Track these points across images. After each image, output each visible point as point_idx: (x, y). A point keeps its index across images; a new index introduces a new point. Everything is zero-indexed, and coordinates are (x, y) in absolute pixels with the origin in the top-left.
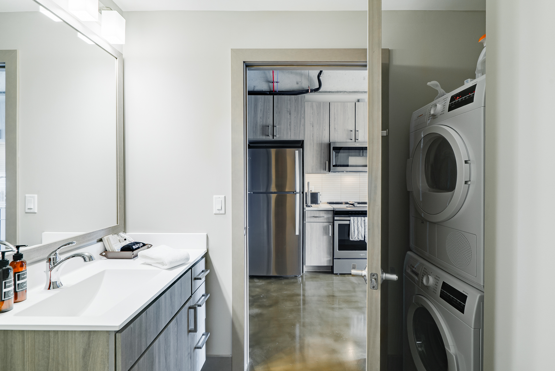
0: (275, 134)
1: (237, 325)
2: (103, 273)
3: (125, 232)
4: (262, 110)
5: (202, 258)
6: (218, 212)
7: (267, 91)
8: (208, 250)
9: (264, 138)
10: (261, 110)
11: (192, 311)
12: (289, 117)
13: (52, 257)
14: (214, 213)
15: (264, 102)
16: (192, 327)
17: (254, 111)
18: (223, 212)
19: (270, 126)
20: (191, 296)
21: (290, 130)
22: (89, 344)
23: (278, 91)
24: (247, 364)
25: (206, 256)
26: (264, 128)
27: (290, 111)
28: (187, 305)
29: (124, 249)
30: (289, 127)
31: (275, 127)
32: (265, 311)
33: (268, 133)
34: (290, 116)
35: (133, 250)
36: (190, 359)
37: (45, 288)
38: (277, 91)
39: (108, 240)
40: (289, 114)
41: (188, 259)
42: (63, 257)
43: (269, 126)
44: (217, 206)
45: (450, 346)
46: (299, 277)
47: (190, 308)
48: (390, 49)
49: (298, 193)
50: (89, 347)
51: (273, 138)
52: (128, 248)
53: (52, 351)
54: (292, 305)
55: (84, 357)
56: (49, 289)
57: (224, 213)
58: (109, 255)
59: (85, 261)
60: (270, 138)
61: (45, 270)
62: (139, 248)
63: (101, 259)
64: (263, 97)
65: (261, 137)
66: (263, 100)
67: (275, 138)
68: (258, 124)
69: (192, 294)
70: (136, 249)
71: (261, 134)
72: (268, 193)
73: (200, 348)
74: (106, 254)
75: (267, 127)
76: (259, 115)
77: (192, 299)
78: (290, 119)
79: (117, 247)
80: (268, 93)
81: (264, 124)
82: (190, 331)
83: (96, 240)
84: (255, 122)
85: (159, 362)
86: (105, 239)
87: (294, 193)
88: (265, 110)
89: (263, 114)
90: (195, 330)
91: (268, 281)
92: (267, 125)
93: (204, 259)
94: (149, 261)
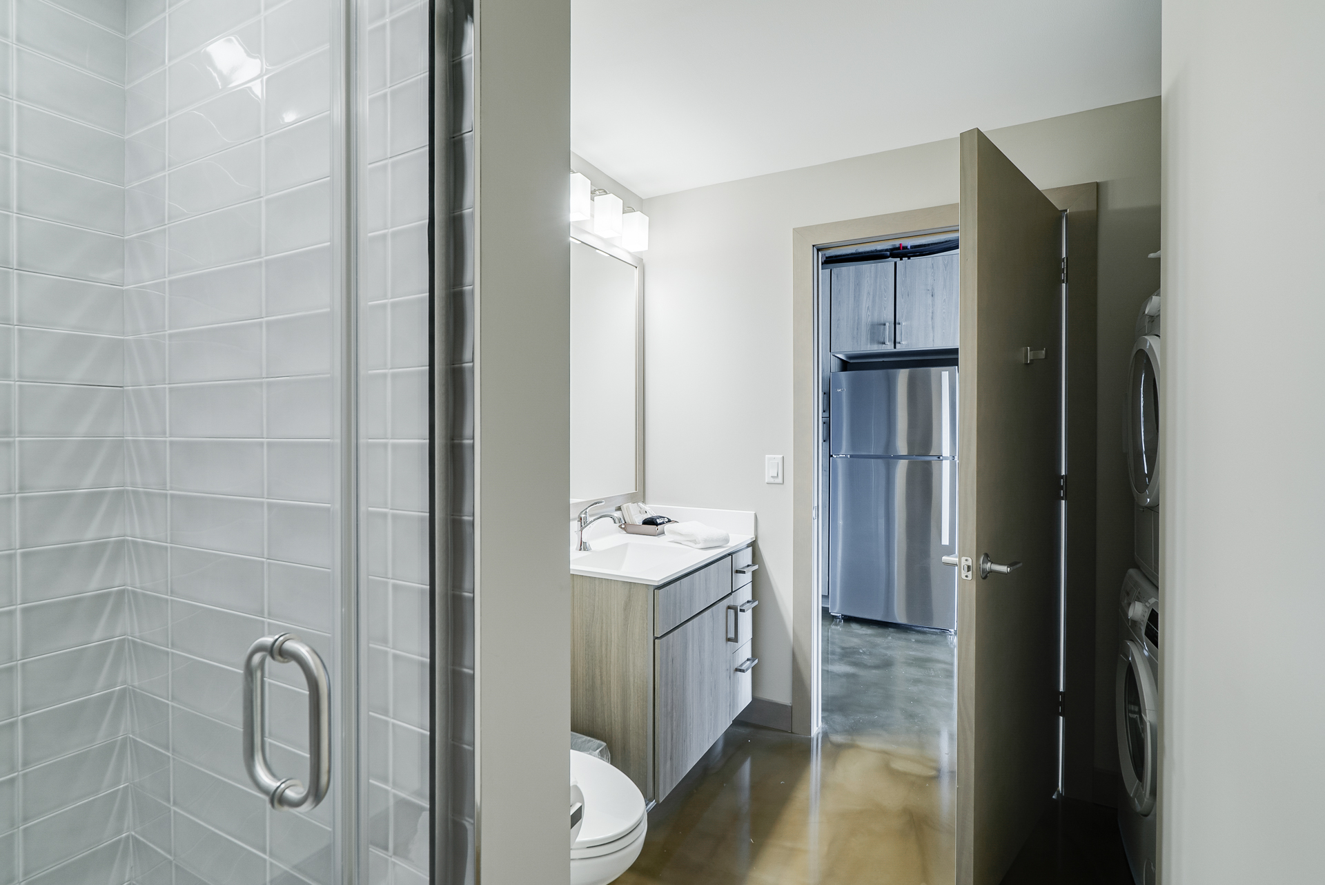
0: (898, 340)
1: (800, 660)
2: (626, 545)
3: (644, 502)
4: (871, 293)
5: (748, 546)
6: (772, 480)
7: (887, 250)
8: (756, 537)
9: (876, 348)
10: (869, 293)
11: (732, 612)
12: (930, 301)
13: (583, 516)
14: (766, 481)
15: (876, 277)
16: (731, 635)
17: (855, 297)
18: (780, 480)
19: (887, 324)
20: (730, 594)
21: (933, 328)
22: (630, 597)
23: (912, 247)
24: (817, 726)
25: (753, 545)
26: (876, 329)
27: (933, 289)
28: (726, 602)
29: (647, 522)
30: (930, 323)
31: (899, 324)
32: (861, 672)
33: (884, 338)
34: (933, 301)
35: (657, 524)
36: (728, 678)
37: (576, 549)
38: (909, 247)
39: (628, 508)
40: (931, 296)
41: (727, 540)
42: (592, 519)
43: (885, 325)
44: (770, 472)
45: (1147, 711)
46: (951, 635)
47: (729, 608)
48: (1098, 181)
49: (946, 458)
50: (630, 600)
51: (895, 347)
52: (650, 522)
53: (597, 599)
54: (920, 674)
55: (625, 610)
56: (580, 550)
57: (781, 482)
58: (629, 529)
59: (615, 523)
60: (889, 347)
61: (576, 530)
62: (663, 523)
63: (620, 532)
64: (873, 267)
65: (869, 346)
66: (873, 273)
67: (899, 348)
68: (863, 321)
69: (732, 592)
70: (660, 524)
71: (869, 341)
72: (889, 458)
73: (743, 671)
74: (626, 527)
75: (882, 327)
76: (866, 302)
77: (731, 597)
78: (933, 305)
79: (639, 520)
80: (888, 253)
81: (876, 320)
82: (729, 640)
83: (614, 509)
84: (857, 318)
85: (693, 650)
86: (624, 507)
87: (939, 458)
88: (878, 293)
89: (874, 301)
90: (735, 640)
91: (880, 631)
92: (882, 322)
93: (750, 549)
94: (678, 538)
